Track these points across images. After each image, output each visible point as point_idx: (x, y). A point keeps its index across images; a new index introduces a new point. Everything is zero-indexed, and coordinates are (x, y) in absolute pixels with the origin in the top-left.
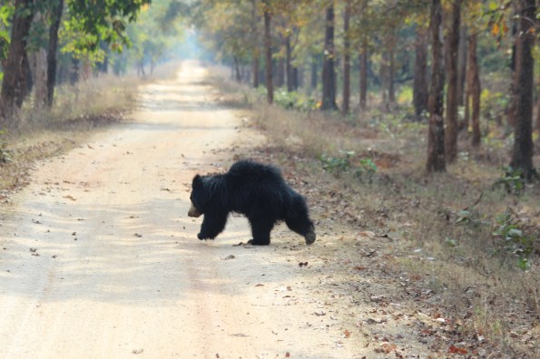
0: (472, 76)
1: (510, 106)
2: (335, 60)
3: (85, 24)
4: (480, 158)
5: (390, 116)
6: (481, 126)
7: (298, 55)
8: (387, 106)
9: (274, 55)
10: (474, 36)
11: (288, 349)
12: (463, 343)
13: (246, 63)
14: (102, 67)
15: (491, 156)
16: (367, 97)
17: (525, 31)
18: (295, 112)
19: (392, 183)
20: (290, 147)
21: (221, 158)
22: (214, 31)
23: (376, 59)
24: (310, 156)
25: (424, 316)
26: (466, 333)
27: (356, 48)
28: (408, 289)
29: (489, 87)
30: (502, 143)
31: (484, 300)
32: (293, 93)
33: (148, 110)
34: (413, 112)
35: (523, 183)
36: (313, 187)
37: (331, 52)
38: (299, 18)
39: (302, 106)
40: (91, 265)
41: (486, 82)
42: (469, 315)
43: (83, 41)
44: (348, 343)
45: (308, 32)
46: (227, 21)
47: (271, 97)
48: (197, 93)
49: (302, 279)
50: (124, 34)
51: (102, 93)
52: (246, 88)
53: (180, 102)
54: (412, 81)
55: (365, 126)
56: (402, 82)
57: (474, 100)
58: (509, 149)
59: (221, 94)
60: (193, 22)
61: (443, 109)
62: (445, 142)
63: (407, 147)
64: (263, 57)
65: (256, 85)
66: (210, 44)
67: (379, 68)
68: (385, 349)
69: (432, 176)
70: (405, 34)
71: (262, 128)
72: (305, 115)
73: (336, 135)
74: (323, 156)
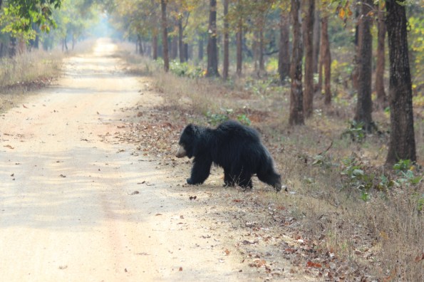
0: (325, 49)
1: (354, 73)
2: (217, 37)
3: (20, 10)
4: (331, 114)
5: (260, 82)
6: (331, 89)
7: (188, 34)
8: (258, 74)
9: (169, 34)
10: (326, 18)
11: (181, 265)
12: (318, 259)
13: (148, 40)
14: (34, 44)
15: (340, 112)
16: (243, 67)
17: (365, 14)
18: (186, 78)
19: (262, 133)
20: (182, 106)
21: (128, 115)
22: (122, 15)
23: (249, 37)
24: (198, 113)
25: (287, 238)
26: (321, 251)
27: (234, 28)
28: (275, 217)
29: (338, 59)
30: (348, 102)
31: (334, 225)
32: (185, 64)
33: (71, 77)
34: (278, 78)
35: (365, 133)
37: (214, 32)
38: (188, 4)
39: (192, 73)
40: (26, 200)
41: (336, 54)
42: (323, 237)
43: (19, 23)
44: (229, 259)
45: (196, 16)
46: (132, 7)
47: (167, 66)
48: (109, 64)
49: (192, 210)
50: (51, 18)
51: (34, 64)
52: (147, 59)
53: (95, 71)
54: (278, 54)
55: (241, 89)
56: (269, 54)
57: (326, 68)
58: (354, 106)
59: (128, 65)
60: (106, 9)
61: (302, 76)
62: (304, 102)
63: (273, 106)
64: (160, 35)
65: (155, 57)
66: (119, 25)
67: (251, 43)
68: (257, 264)
69: (293, 128)
70: (271, 17)
71: (161, 91)
72: (194, 81)
73: (219, 96)
74: (208, 113)
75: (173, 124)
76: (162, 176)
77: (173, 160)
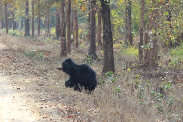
0: (75, 24)
1: (88, 34)
2: (29, 19)
4: (78, 52)
5: (48, 38)
6: (78, 41)
7: (16, 18)
8: (47, 35)
9: (8, 18)
10: (76, 10)
11: (13, 118)
12: (73, 114)
15: (82, 51)
16: (40, 32)
17: (92, 9)
18: (16, 37)
19: (49, 60)
20: (14, 49)
23: (43, 19)
24: (21, 52)
25: (59, 105)
26: (74, 111)
27: (36, 15)
28: (54, 96)
29: (81, 28)
30: (86, 47)
31: (80, 100)
32: (15, 30)
34: (56, 36)
35: (93, 60)
36: (22, 62)
37: (28, 17)
38: (16, 5)
39: (18, 34)
41: (80, 26)
42: (75, 105)
44: (34, 115)
45: (20, 10)
47: (7, 32)
49: (18, 94)
54: (55, 26)
55: (40, 41)
56: (52, 26)
57: (76, 32)
58: (88, 48)
61: (66, 35)
62: (67, 46)
63: (54, 48)
64: (4, 18)
65: (2, 28)
67: (44, 21)
68: (46, 117)
69: (62, 58)
70: (52, 10)
71: (5, 42)
72: (19, 38)
73: (30, 44)
74: (25, 52)
75: (10, 57)
76: (5, 79)
77: (10, 72)
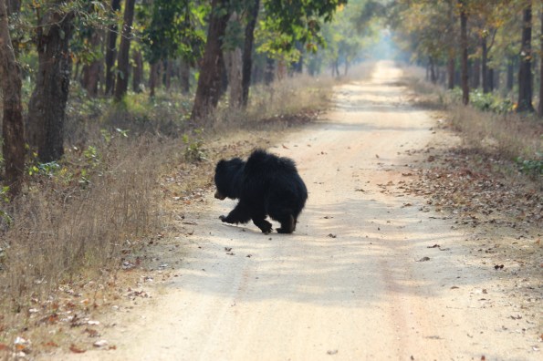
2: (532, 61)
3: (281, 24)
7: (494, 56)
9: (470, 57)
11: (484, 352)
13: (442, 64)
14: (297, 67)
18: (491, 113)
20: (486, 148)
21: (416, 159)
22: (409, 32)
24: (506, 158)
32: (489, 94)
33: (343, 110)
36: (509, 189)
37: (528, 54)
38: (496, 18)
39: (498, 107)
40: (285, 265)
43: (279, 41)
45: (505, 34)
46: (423, 22)
47: (466, 98)
48: (391, 94)
49: (498, 282)
50: (319, 34)
51: (296, 93)
52: (441, 89)
53: (374, 103)
59: (417, 95)
60: (388, 23)
64: (458, 58)
65: (451, 86)
66: (405, 45)
71: (458, 130)
72: (500, 117)
73: (532, 137)
74: (519, 158)
75: (473, 172)
76: (459, 239)
77: (474, 218)
